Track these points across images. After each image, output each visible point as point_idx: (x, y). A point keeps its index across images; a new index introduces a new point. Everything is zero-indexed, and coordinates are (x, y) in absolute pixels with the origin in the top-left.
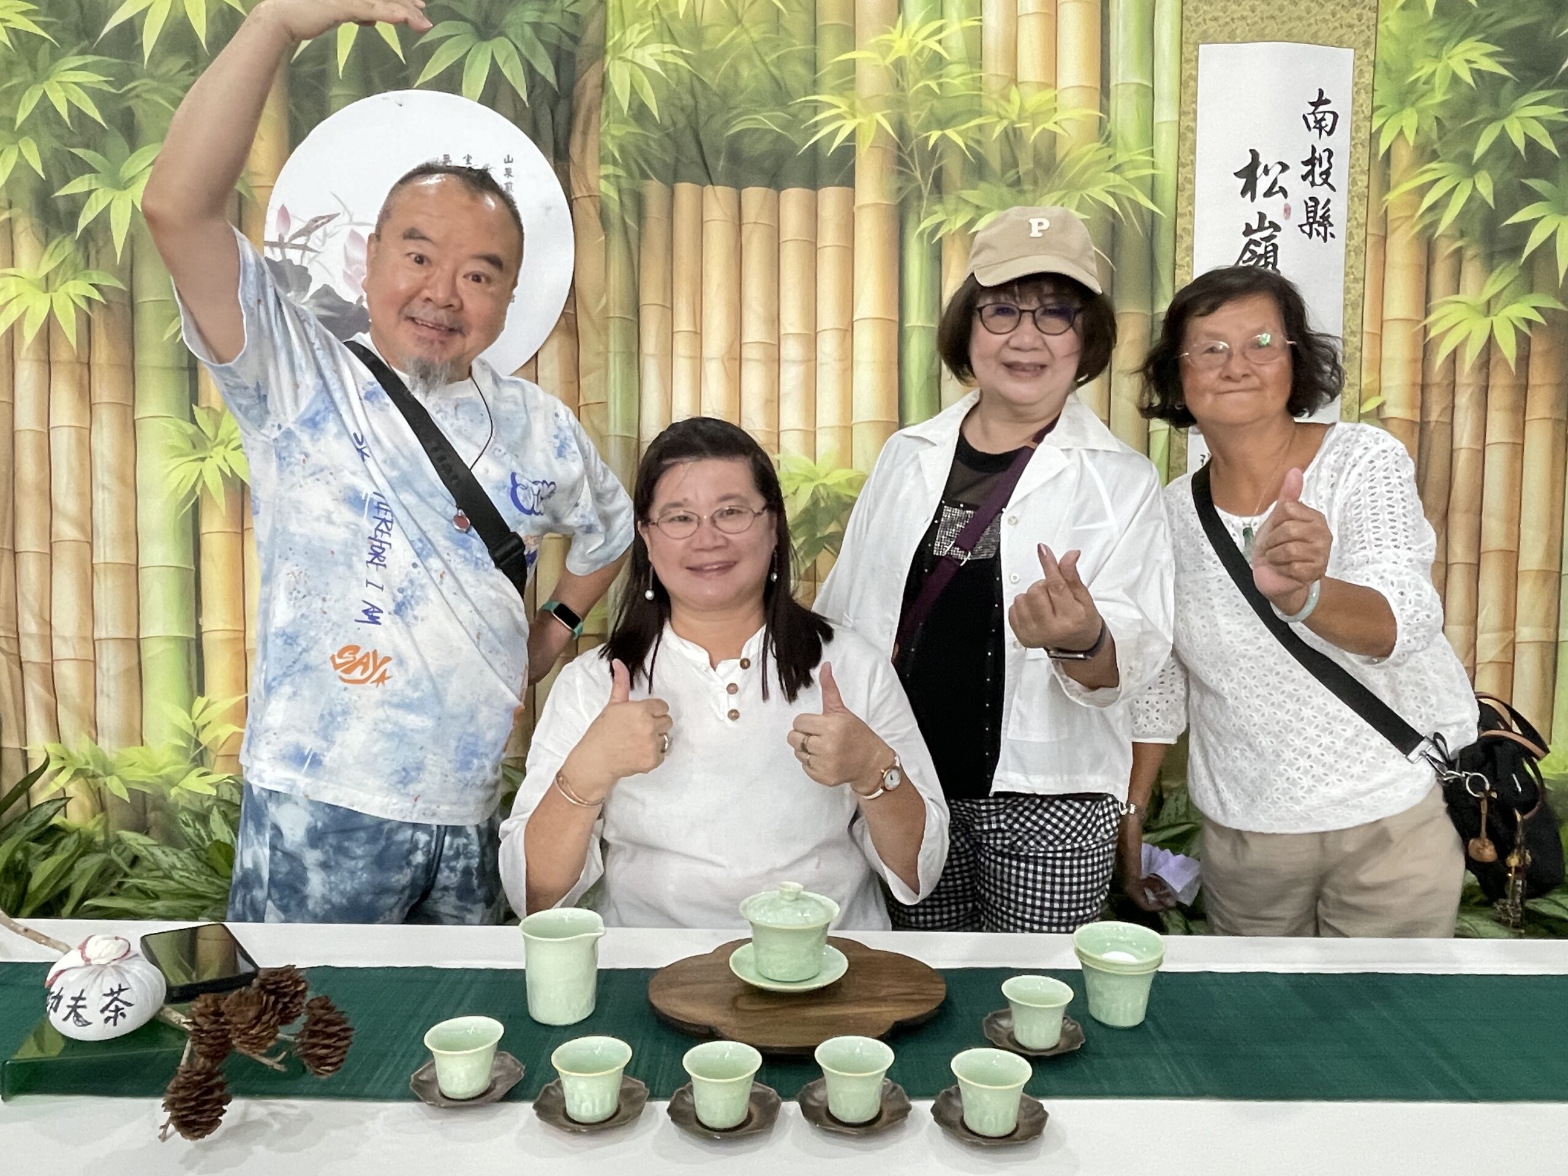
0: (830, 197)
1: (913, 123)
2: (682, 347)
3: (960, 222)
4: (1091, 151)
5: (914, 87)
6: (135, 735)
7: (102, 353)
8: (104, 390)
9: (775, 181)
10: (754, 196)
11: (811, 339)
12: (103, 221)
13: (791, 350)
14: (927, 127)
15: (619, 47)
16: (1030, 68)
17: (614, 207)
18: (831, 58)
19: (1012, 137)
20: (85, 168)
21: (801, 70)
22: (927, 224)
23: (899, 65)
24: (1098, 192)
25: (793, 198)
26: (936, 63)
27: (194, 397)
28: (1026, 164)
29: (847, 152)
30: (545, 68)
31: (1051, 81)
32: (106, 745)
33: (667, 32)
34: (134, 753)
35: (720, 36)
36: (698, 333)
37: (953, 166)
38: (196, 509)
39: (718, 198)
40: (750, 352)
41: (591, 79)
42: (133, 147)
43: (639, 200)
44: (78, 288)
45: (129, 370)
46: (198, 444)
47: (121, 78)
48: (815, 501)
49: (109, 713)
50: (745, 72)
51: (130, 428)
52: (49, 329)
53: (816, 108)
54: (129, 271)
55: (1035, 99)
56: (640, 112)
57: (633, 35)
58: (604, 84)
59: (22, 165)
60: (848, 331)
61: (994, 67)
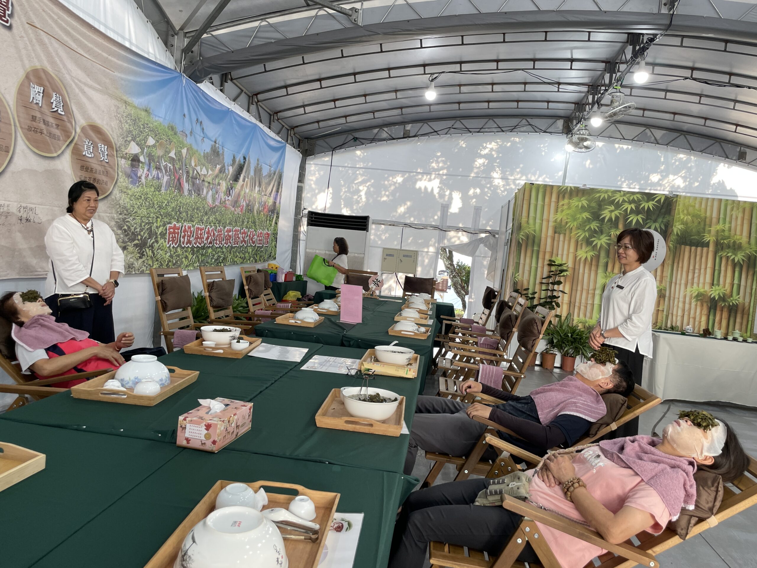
0: (705, 249)
1: (719, 239)
2: (680, 269)
3: (725, 254)
4: (747, 245)
5: (720, 234)
6: (591, 318)
7: (594, 263)
8: (593, 268)
9: (697, 246)
10: (693, 248)
11: (700, 270)
12: (596, 244)
13: (697, 271)
14: (721, 240)
15: (675, 225)
16: (738, 232)
17: (672, 248)
18: (707, 228)
19: (734, 242)
20: (595, 237)
21: (702, 230)
22: (720, 254)
23: (718, 231)
24: (747, 252)
25: (699, 249)
26: (723, 231)
27: (607, 270)
28: (736, 247)
29: (709, 242)
30: (663, 227)
31: (741, 234)
32: (587, 319)
33: (683, 223)
34: (590, 320)
35: (689, 225)
36: (682, 267)
37: (724, 246)
38: (604, 287)
39: (687, 248)
40: (690, 271)
41: (671, 230)
42: (602, 234)
43: (676, 247)
44: (592, 253)
45: (597, 266)
46: (606, 277)
47: (602, 225)
48: (698, 294)
49: (588, 314)
50: (694, 230)
51: (596, 274)
52: (586, 258)
53: (704, 236)
54: (599, 252)
55: (738, 237)
56: (677, 234)
57: (677, 224)
58: (672, 231)
59: (585, 235)
60: (706, 269)
61: (732, 232)
